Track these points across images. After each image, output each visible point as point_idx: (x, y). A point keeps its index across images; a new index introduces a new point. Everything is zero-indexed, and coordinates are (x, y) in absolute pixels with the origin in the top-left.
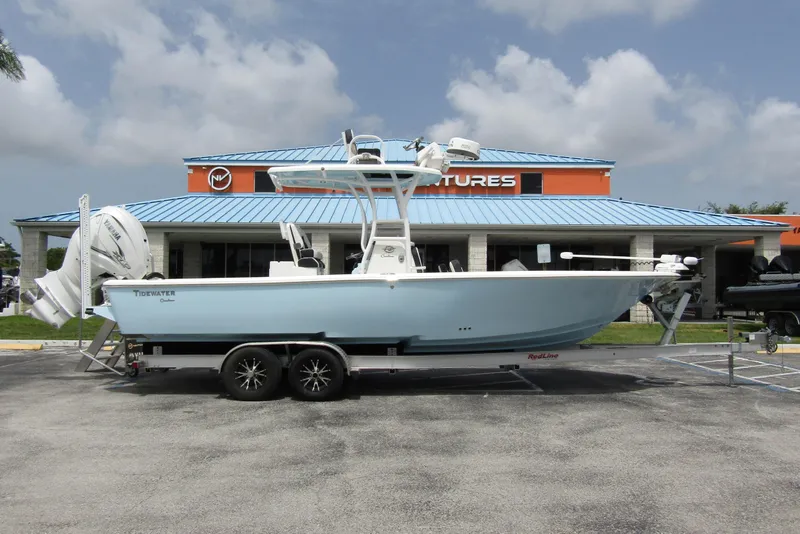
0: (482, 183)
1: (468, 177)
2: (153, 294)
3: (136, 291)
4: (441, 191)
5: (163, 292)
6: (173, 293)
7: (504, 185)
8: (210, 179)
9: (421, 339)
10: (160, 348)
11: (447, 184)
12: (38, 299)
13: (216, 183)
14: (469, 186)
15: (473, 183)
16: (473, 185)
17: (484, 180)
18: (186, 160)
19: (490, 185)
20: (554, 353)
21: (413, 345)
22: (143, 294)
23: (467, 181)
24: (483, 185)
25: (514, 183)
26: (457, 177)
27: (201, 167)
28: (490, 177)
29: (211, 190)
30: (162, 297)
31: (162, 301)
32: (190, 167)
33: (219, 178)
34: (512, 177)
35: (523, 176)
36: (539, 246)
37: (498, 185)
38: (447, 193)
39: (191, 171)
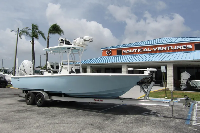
0: (180, 48)
3: (14, 78)
7: (188, 48)
8: (107, 53)
11: (169, 49)
13: (108, 54)
14: (176, 49)
15: (177, 48)
17: (181, 47)
18: (102, 49)
19: (183, 48)
20: (102, 99)
23: (175, 48)
25: (191, 47)
26: (172, 47)
27: (105, 50)
28: (183, 46)
29: (107, 56)
32: (103, 50)
33: (109, 52)
34: (191, 45)
35: (195, 45)
36: (162, 67)
37: (186, 48)
38: (169, 52)
39: (103, 51)
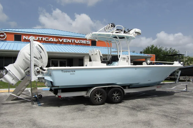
0: (82, 42)
1: (78, 40)
2: (68, 72)
3: (62, 71)
4: (71, 44)
5: (71, 71)
6: (75, 71)
7: (87, 43)
9: (140, 83)
10: (61, 90)
11: (73, 42)
12: (6, 74)
14: (79, 43)
15: (80, 42)
16: (80, 43)
19: (84, 43)
21: (133, 85)
22: (65, 72)
24: (82, 43)
25: (90, 43)
26: (76, 40)
28: (84, 41)
30: (71, 73)
31: (71, 74)
33: (2, 36)
34: (89, 41)
35: (92, 41)
37: (86, 43)
